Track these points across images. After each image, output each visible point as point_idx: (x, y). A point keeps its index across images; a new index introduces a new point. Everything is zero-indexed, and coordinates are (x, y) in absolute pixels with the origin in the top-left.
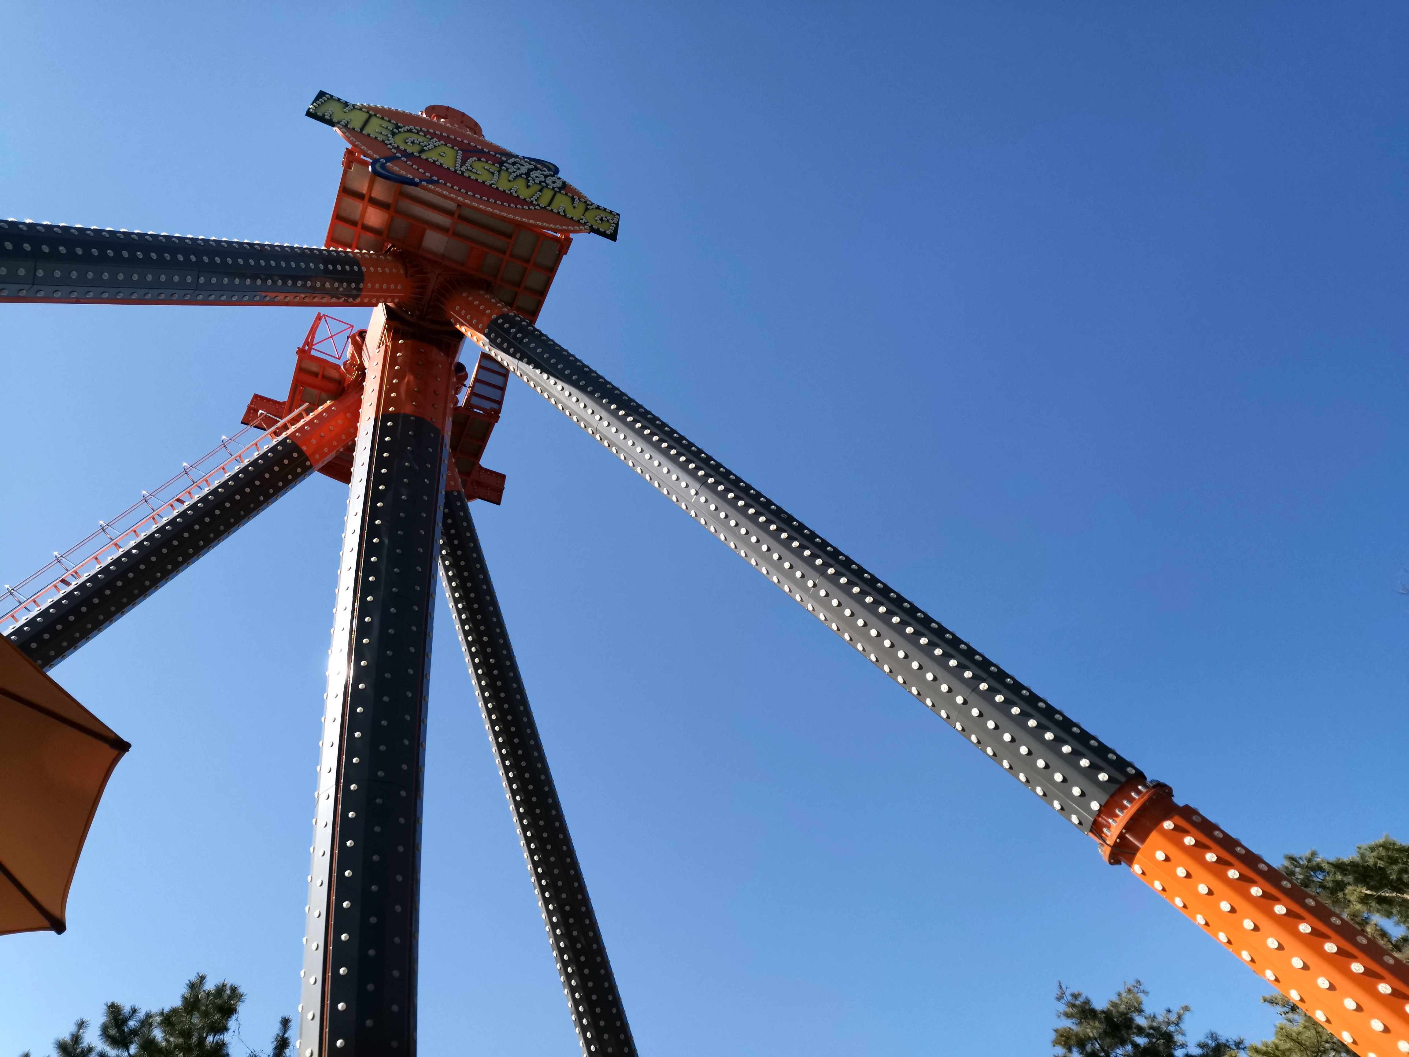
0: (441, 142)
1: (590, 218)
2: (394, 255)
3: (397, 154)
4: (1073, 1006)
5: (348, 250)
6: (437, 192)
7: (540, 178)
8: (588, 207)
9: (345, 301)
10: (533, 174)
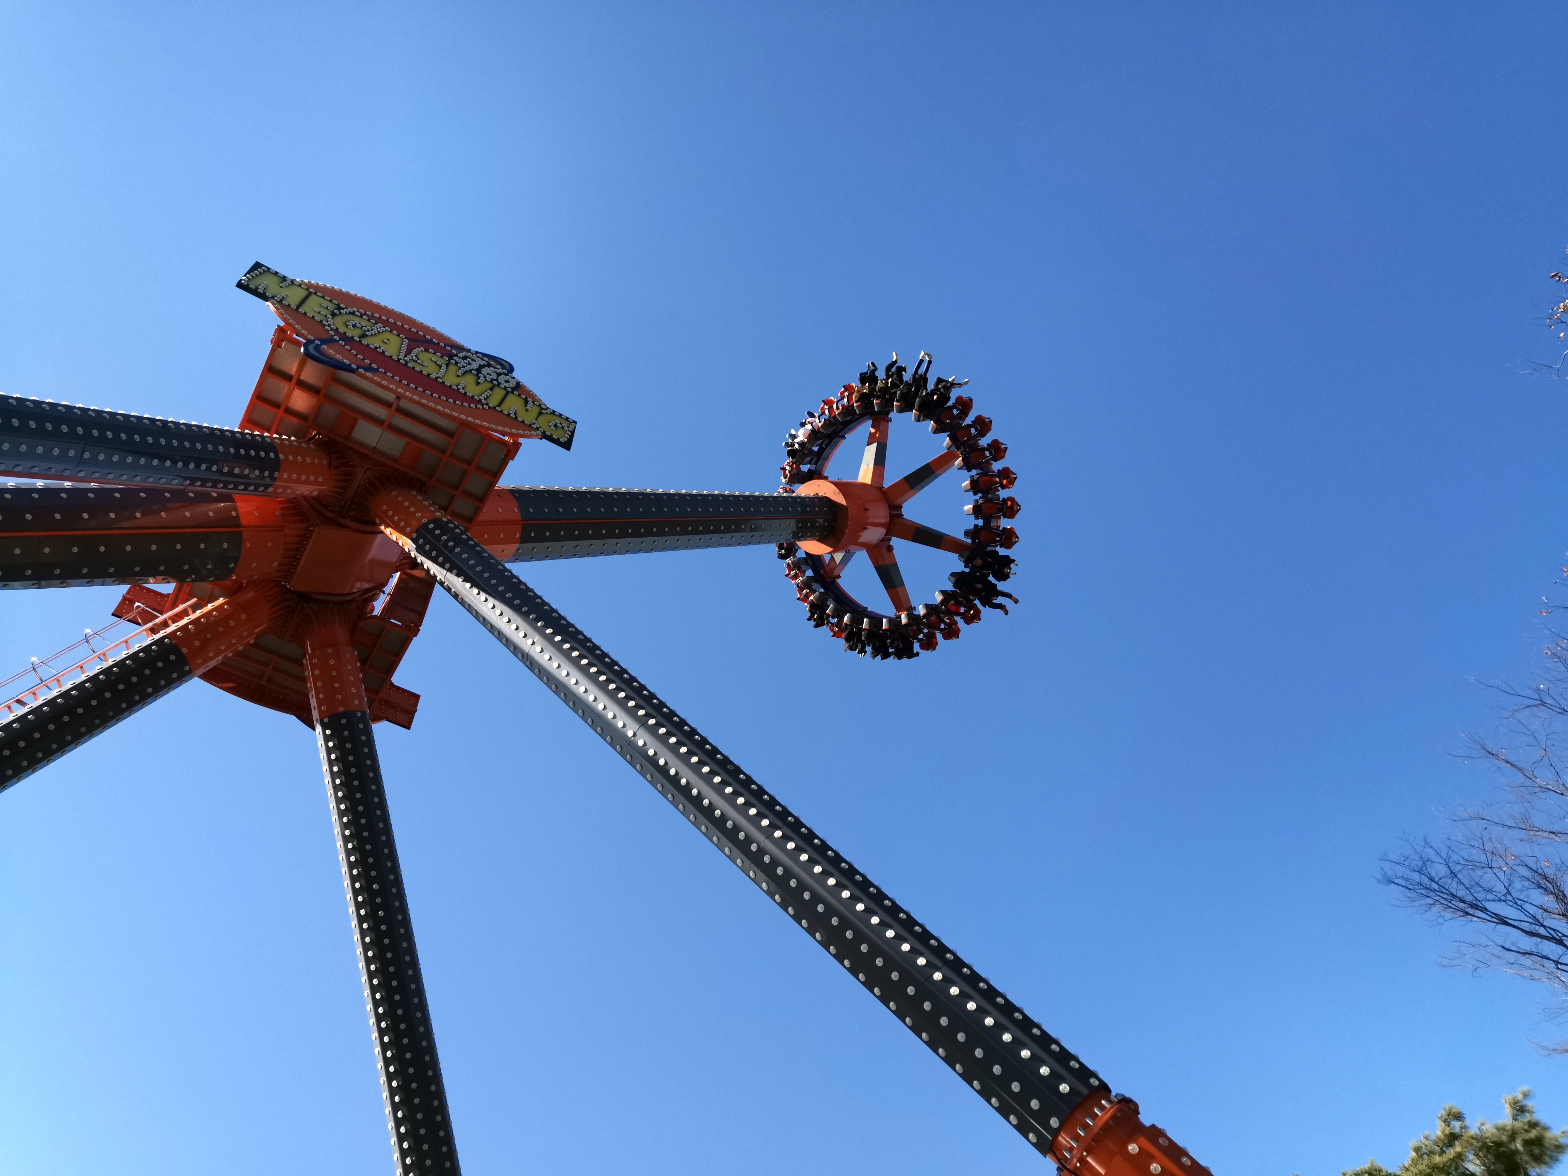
0: (386, 328)
1: (543, 423)
2: (320, 444)
3: (335, 337)
5: (266, 434)
6: (375, 381)
7: (492, 376)
8: (542, 411)
9: (256, 490)
10: (484, 371)
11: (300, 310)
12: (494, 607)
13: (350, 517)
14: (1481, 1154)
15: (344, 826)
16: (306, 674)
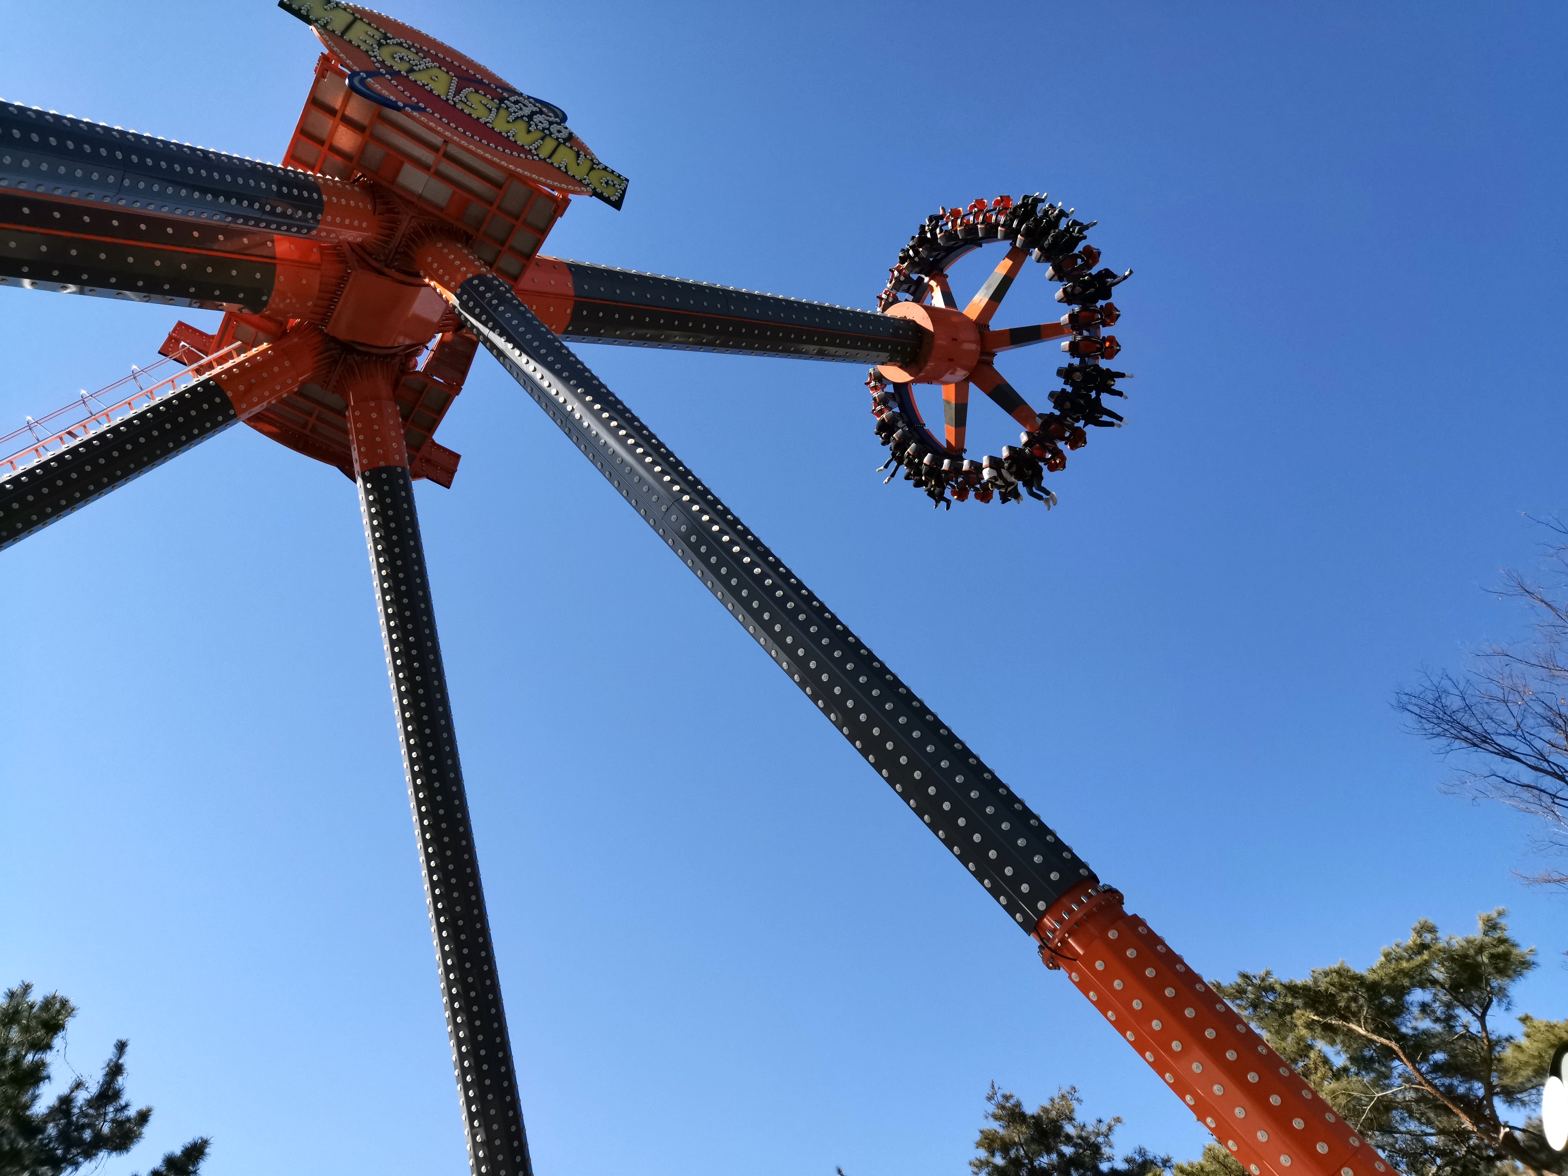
0: (435, 64)
1: (594, 179)
2: (365, 187)
3: (381, 70)
4: (1003, 1107)
5: (309, 173)
6: (422, 121)
7: (544, 125)
8: (595, 166)
9: (298, 232)
10: (535, 118)
11: (344, 37)
12: (535, 370)
13: (394, 267)
14: (1446, 963)
15: (383, 579)
16: (349, 426)
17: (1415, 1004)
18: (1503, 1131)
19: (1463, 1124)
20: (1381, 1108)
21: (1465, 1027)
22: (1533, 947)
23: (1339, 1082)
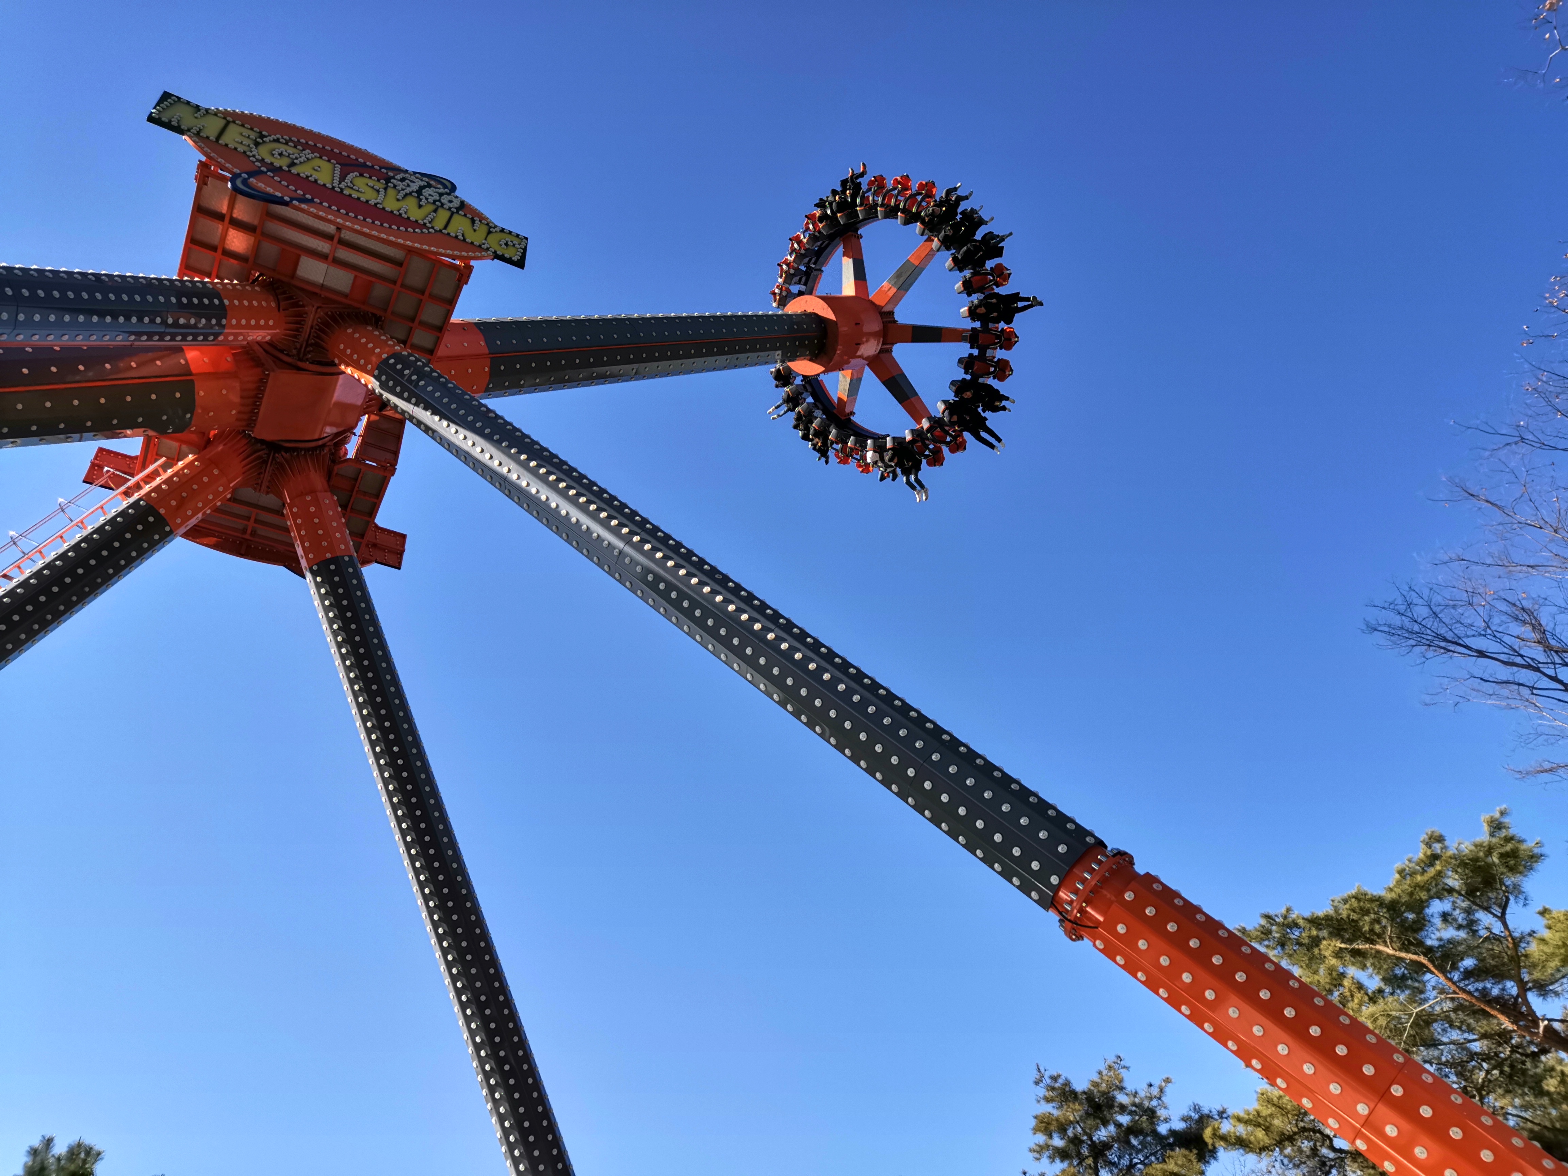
0: (315, 154)
1: (493, 242)
2: (265, 285)
3: (262, 168)
4: (1053, 1089)
5: (207, 280)
6: (311, 212)
7: (434, 197)
8: (491, 229)
9: (205, 340)
10: (425, 192)
11: (220, 142)
12: (465, 438)
13: (307, 360)
14: (1459, 870)
15: (348, 669)
16: (289, 523)
17: (1436, 915)
18: (1542, 1025)
19: (1502, 1024)
20: (1421, 1023)
21: (1488, 929)
22: (1538, 839)
23: (1377, 1005)
